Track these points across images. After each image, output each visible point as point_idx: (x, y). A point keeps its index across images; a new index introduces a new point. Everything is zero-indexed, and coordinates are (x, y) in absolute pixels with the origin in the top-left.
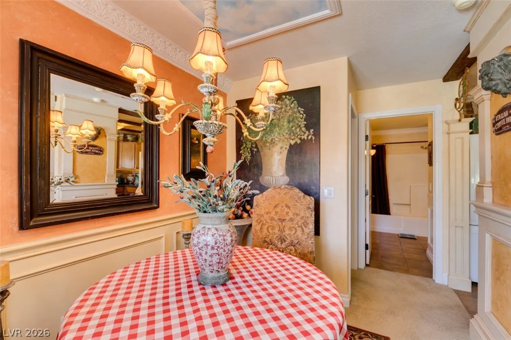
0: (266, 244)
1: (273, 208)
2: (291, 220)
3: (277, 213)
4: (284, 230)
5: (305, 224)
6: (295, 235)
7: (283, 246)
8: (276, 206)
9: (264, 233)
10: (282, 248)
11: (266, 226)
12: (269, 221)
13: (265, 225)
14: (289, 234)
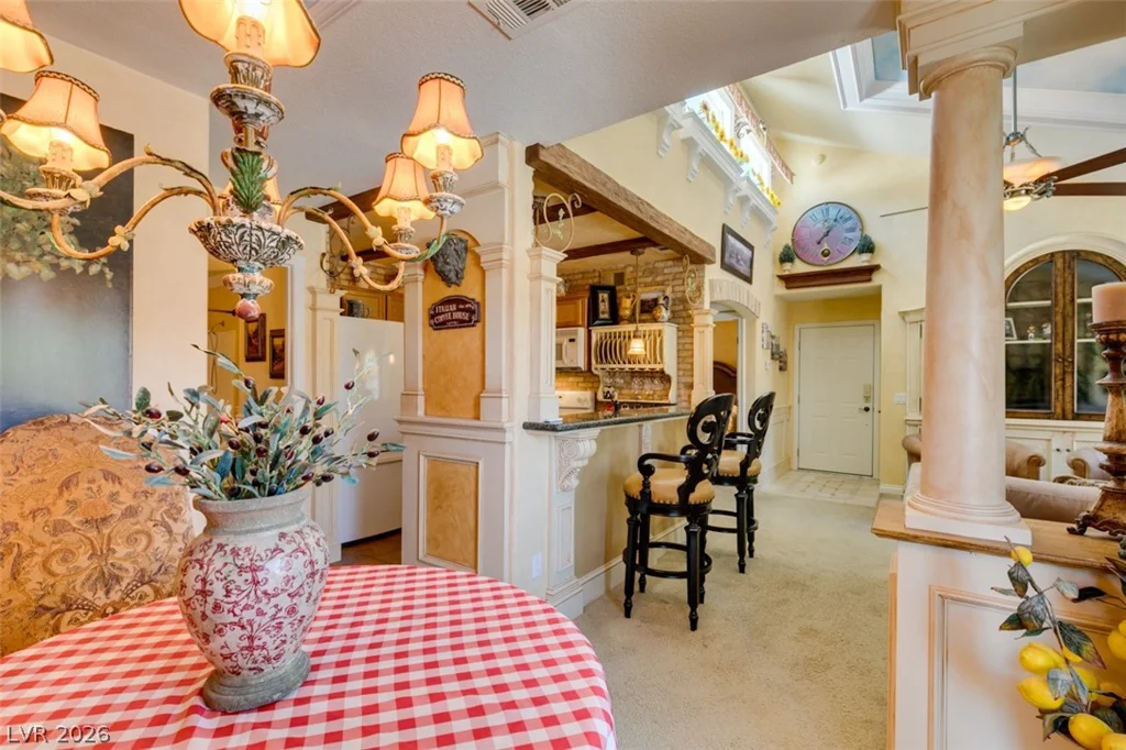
0: (48, 615)
1: (56, 491)
2: (131, 512)
3: (73, 505)
4: (109, 550)
5: (174, 511)
6: (150, 550)
7: (115, 596)
8: (66, 485)
9: (30, 586)
10: (113, 604)
11: (37, 559)
12: (46, 539)
13: (32, 554)
14: (128, 556)
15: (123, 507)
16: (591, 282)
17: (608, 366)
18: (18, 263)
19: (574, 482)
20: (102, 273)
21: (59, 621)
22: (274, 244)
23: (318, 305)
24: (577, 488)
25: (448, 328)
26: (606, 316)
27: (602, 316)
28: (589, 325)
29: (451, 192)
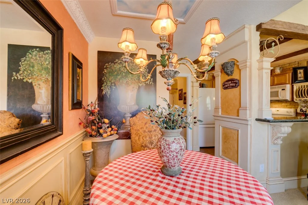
0: (143, 147)
3: (147, 127)
8: (146, 124)
9: (141, 141)
10: (152, 148)
11: (142, 137)
13: (141, 136)
14: (154, 139)
15: (154, 129)
16: (293, 66)
17: (303, 99)
18: (141, 83)
19: (280, 142)
20: (152, 83)
21: (144, 149)
22: (173, 73)
23: (194, 85)
24: (281, 144)
25: (229, 89)
26: (302, 79)
27: (299, 79)
28: (292, 83)
29: (215, 50)
